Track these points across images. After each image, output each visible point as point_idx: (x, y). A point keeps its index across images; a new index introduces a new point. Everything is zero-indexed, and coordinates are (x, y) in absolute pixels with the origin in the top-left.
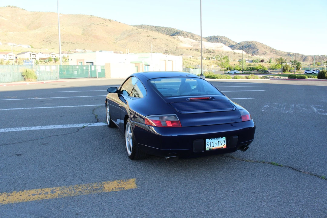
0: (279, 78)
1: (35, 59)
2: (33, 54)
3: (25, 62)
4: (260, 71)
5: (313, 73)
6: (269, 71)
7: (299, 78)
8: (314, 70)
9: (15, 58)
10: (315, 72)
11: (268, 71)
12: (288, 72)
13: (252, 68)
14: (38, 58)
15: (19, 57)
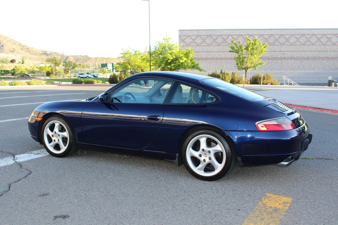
0: (59, 83)
4: (17, 74)
5: (88, 77)
6: (30, 75)
7: (86, 83)
8: (88, 74)
10: (89, 76)
11: (28, 76)
12: (55, 76)
13: (4, 71)
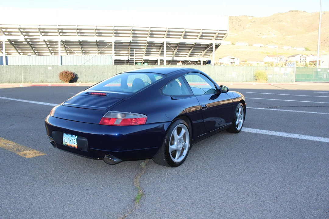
1: (306, 61)
2: (304, 57)
3: (288, 64)
9: (285, 60)
14: (308, 60)
15: (289, 59)
